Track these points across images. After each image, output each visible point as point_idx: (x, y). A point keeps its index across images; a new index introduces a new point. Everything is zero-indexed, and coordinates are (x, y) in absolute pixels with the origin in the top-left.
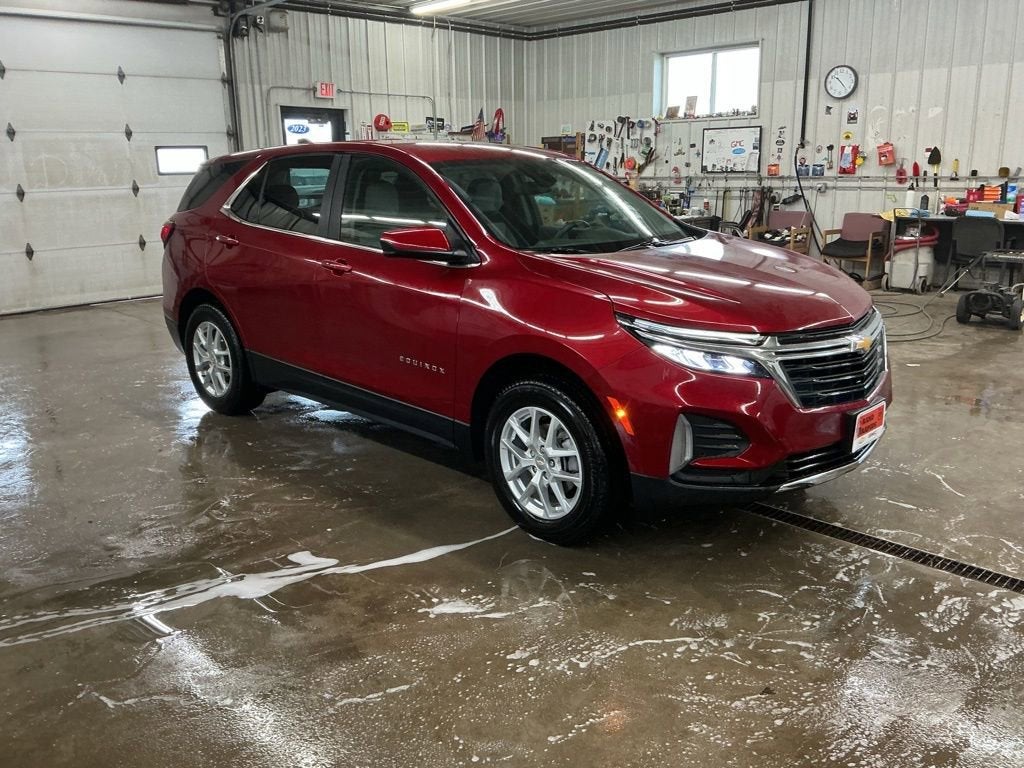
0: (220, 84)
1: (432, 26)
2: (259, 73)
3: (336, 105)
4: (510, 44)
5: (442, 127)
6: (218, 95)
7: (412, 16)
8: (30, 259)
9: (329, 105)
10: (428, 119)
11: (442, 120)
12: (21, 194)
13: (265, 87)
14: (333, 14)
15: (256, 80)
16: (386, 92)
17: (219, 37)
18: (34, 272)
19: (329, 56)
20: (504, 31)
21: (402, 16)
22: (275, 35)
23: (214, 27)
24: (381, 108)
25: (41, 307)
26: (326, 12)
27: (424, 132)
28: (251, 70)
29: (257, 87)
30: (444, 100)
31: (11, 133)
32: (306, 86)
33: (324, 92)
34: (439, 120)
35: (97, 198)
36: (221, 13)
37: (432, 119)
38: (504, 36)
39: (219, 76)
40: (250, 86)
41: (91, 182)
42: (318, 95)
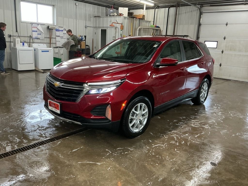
8: (220, 67)
12: (222, 52)
18: (220, 69)
25: (219, 78)
31: (225, 38)
35: (240, 55)
41: (240, 51)
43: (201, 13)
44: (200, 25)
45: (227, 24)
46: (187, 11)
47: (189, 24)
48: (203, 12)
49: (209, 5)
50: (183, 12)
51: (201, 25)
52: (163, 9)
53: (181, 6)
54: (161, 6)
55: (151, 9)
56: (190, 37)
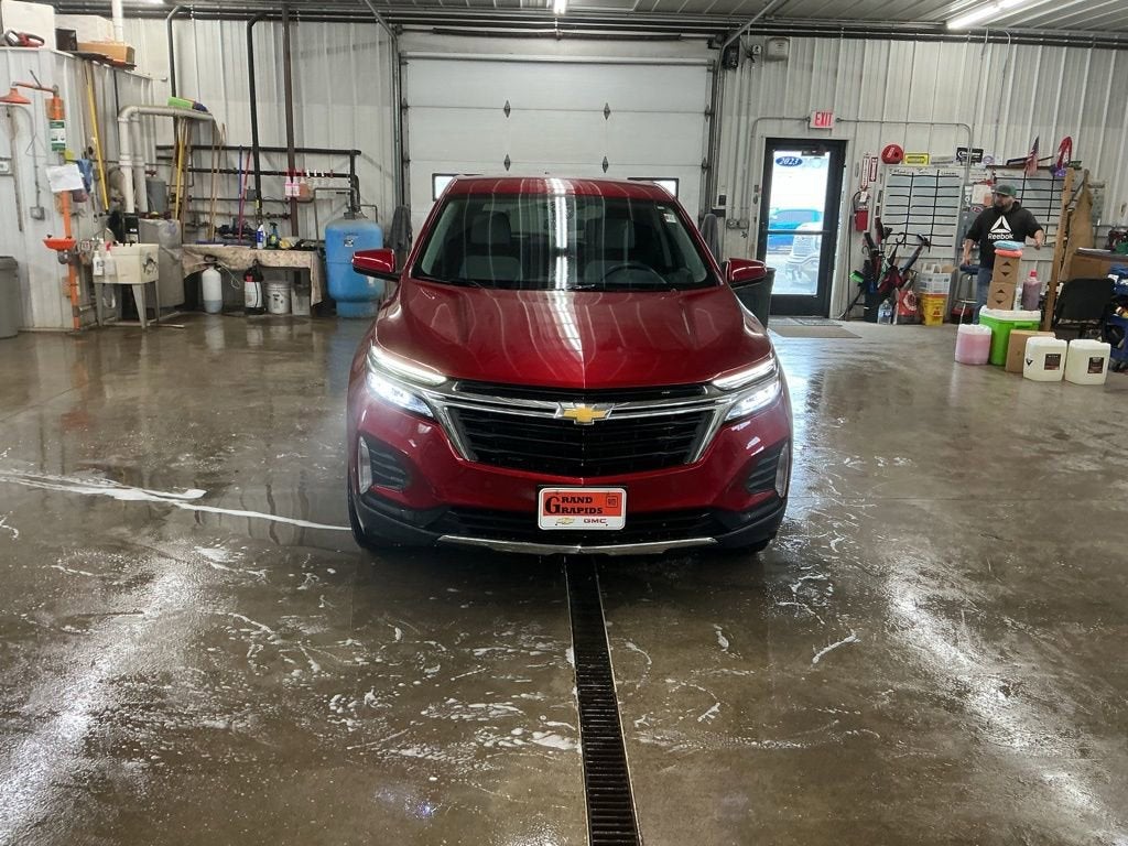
0: (703, 117)
1: (982, 41)
2: (749, 104)
3: (835, 136)
4: (1085, 54)
5: (979, 160)
6: (698, 128)
7: (947, 32)
9: (826, 136)
10: (959, 149)
11: (981, 151)
13: (752, 119)
14: (846, 36)
15: (744, 112)
16: (904, 120)
17: (709, 70)
19: (835, 84)
20: (1098, 39)
21: (938, 33)
22: (773, 65)
23: (705, 61)
24: (894, 138)
26: (837, 36)
27: (950, 165)
28: (740, 102)
29: (744, 118)
30: (990, 128)
32: (801, 116)
33: (819, 122)
34: (975, 151)
36: (716, 45)
37: (965, 150)
38: (1098, 47)
39: (703, 110)
40: (735, 118)
42: (812, 125)
43: (401, 60)
44: (403, 107)
45: (507, 110)
46: (334, 46)
47: (355, 102)
48: (409, 54)
49: (431, 27)
50: (315, 47)
51: (407, 107)
52: (208, 22)
53: (302, 20)
54: (195, 10)
55: (140, 19)
56: (365, 157)
